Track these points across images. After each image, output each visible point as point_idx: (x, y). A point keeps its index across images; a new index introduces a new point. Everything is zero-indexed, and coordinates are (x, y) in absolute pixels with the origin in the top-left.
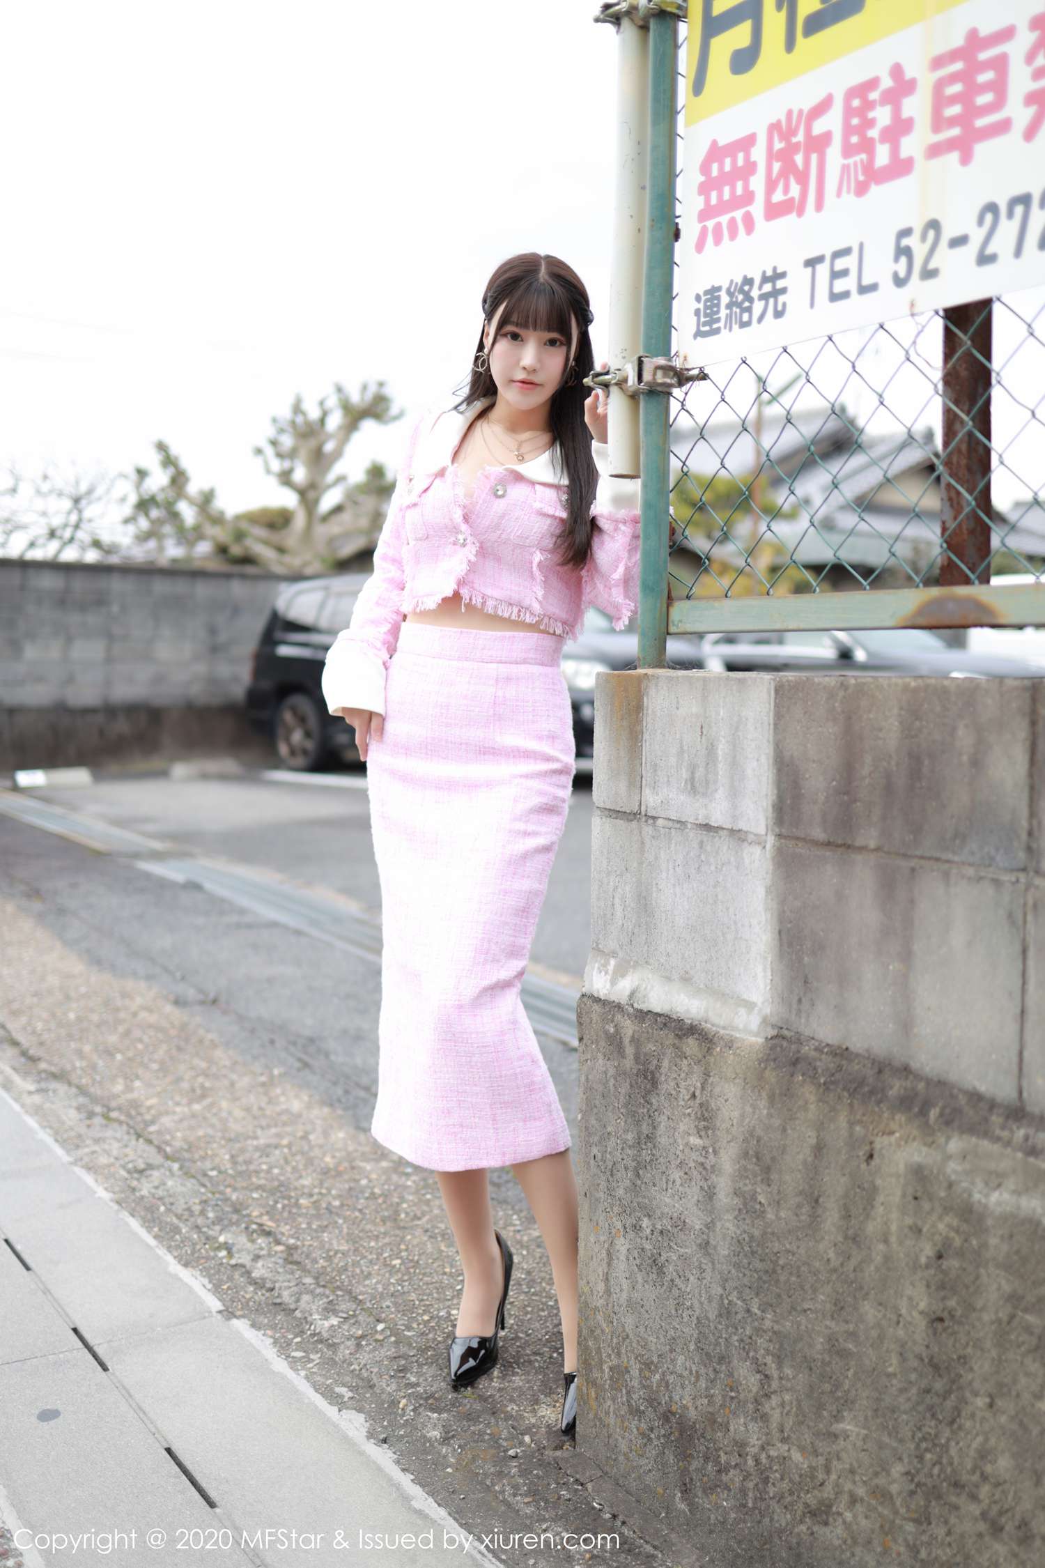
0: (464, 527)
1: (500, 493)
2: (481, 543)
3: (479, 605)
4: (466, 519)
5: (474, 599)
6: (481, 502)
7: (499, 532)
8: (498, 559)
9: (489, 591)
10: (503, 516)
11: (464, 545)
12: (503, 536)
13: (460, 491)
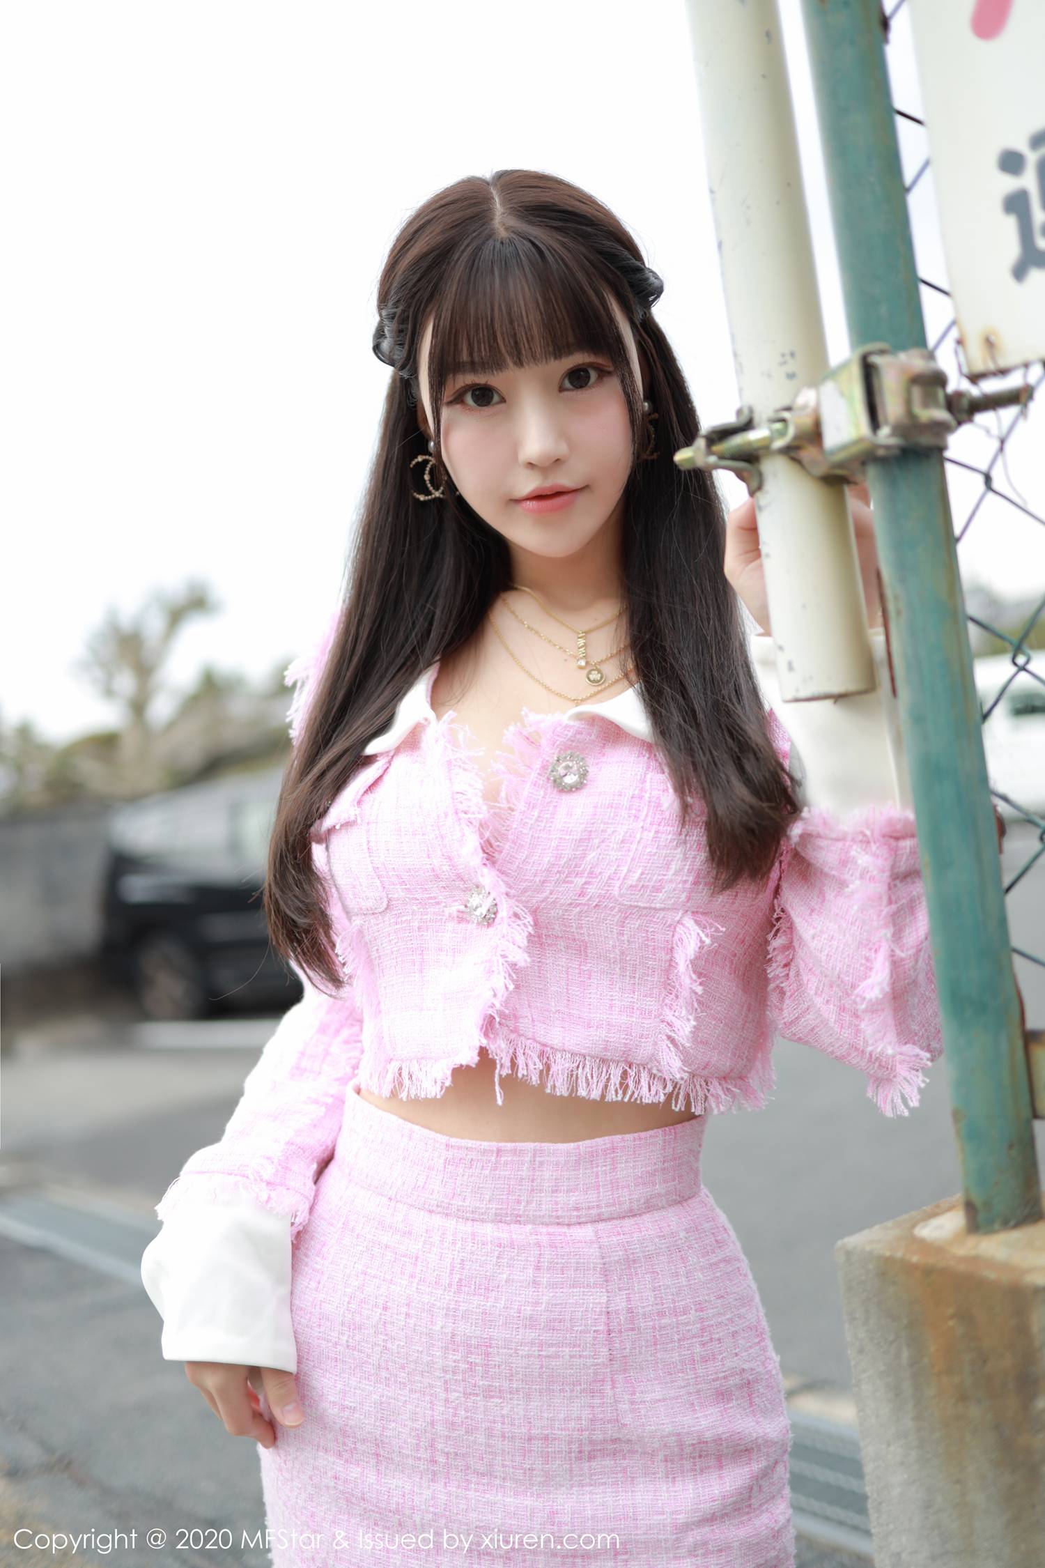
0: (488, 877)
1: (570, 779)
2: (535, 912)
3: (535, 1080)
4: (490, 853)
5: (521, 1061)
6: (521, 806)
7: (580, 881)
8: (580, 949)
9: (556, 1036)
10: (585, 840)
11: (489, 920)
12: (592, 890)
13: (470, 785)
